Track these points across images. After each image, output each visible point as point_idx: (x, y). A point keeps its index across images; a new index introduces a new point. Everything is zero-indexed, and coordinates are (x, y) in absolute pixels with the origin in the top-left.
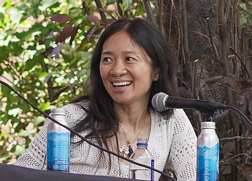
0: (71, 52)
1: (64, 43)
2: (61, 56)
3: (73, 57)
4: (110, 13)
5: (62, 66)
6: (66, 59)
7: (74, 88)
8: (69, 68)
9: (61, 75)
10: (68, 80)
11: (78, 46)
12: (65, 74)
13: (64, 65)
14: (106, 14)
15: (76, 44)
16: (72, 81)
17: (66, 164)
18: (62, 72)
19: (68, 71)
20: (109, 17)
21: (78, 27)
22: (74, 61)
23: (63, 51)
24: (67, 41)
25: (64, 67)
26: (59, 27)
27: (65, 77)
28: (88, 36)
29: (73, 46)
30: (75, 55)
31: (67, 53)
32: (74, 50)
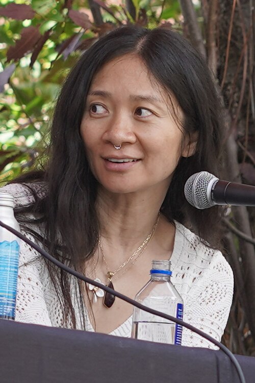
0: (30, 84)
1: (18, 66)
2: (11, 91)
3: (35, 95)
4: (112, 11)
5: (11, 110)
6: (21, 97)
7: (32, 156)
8: (24, 115)
9: (8, 128)
10: (22, 138)
11: (45, 74)
12: (16, 128)
13: (16, 108)
14: (103, 12)
15: (42, 70)
16: (30, 142)
17: (8, 304)
18: (11, 123)
19: (23, 121)
20: (107, 18)
21: (47, 36)
22: (36, 101)
23: (16, 82)
24: (25, 61)
25: (15, 113)
26: (9, 34)
27: (17, 133)
29: (36, 73)
30: (39, 90)
31: (22, 86)
32: (37, 81)
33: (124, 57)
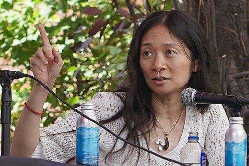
0: (99, 46)
1: (93, 38)
2: (90, 51)
3: (102, 52)
4: (138, 8)
5: (90, 60)
6: (95, 53)
7: (102, 82)
8: (97, 62)
9: (89, 69)
10: (97, 74)
11: (106, 41)
12: (94, 69)
13: (93, 59)
14: (135, 9)
15: (105, 39)
16: (101, 76)
18: (91, 66)
19: (97, 65)
20: (137, 12)
21: (108, 22)
22: (102, 55)
23: (92, 46)
24: (98, 35)
25: (92, 62)
26: (87, 22)
27: (94, 72)
28: (117, 31)
29: (102, 41)
30: (104, 49)
31: (96, 48)
32: (103, 45)
33: (157, 26)
